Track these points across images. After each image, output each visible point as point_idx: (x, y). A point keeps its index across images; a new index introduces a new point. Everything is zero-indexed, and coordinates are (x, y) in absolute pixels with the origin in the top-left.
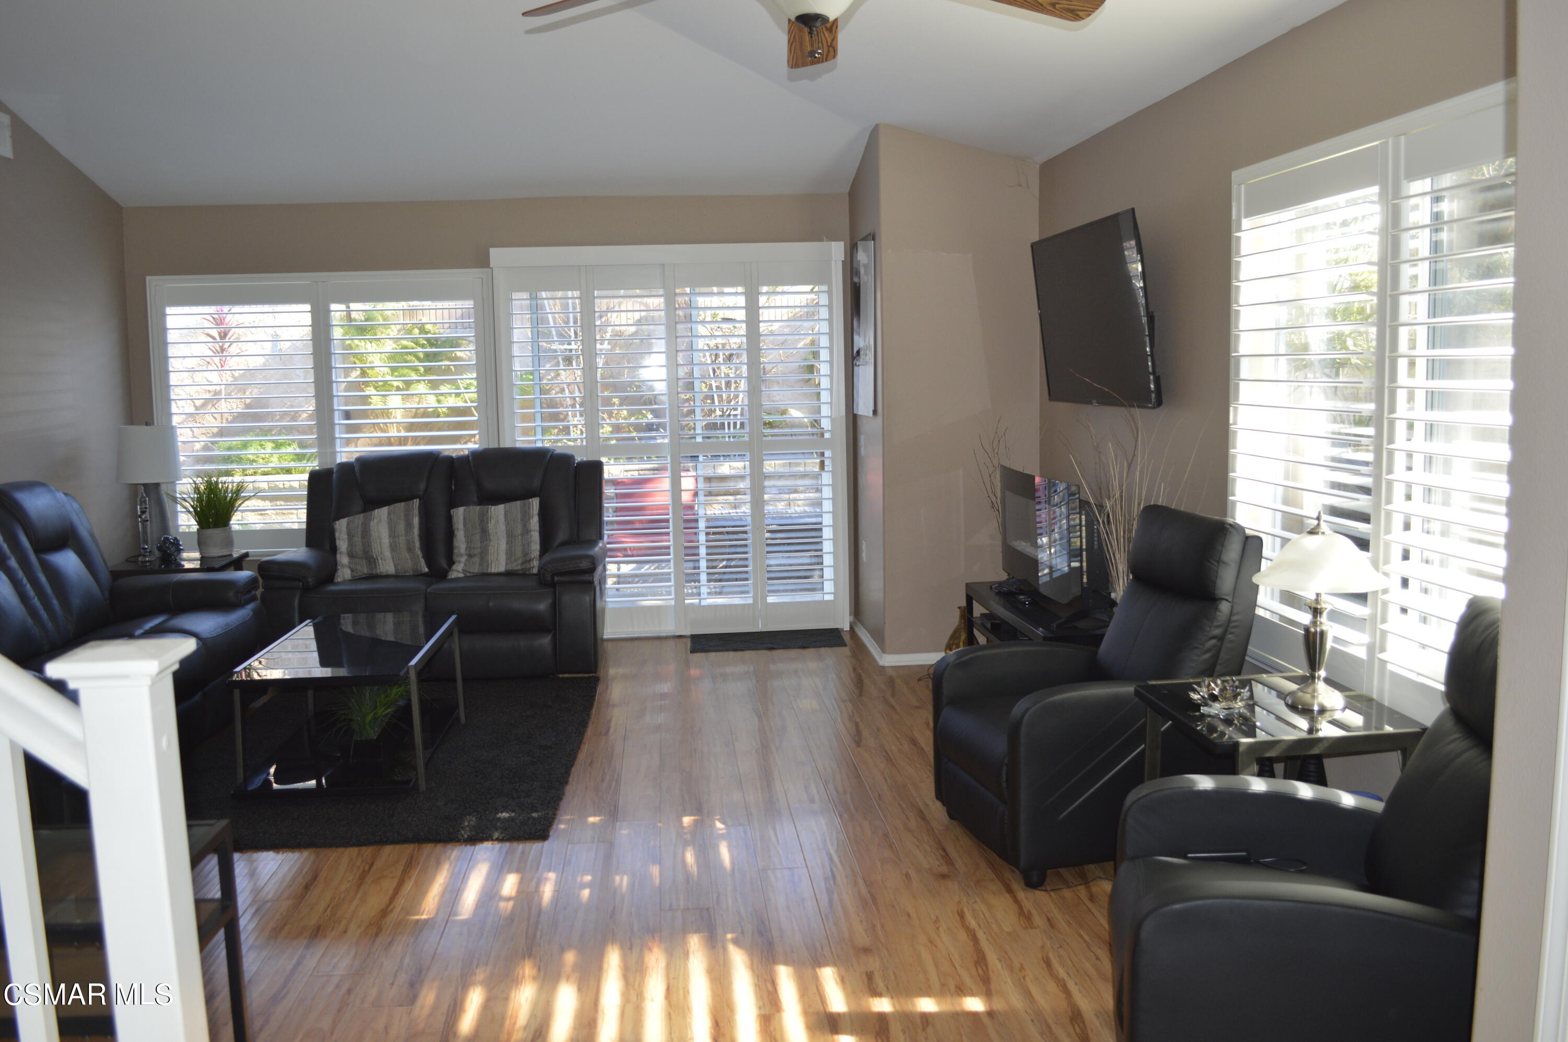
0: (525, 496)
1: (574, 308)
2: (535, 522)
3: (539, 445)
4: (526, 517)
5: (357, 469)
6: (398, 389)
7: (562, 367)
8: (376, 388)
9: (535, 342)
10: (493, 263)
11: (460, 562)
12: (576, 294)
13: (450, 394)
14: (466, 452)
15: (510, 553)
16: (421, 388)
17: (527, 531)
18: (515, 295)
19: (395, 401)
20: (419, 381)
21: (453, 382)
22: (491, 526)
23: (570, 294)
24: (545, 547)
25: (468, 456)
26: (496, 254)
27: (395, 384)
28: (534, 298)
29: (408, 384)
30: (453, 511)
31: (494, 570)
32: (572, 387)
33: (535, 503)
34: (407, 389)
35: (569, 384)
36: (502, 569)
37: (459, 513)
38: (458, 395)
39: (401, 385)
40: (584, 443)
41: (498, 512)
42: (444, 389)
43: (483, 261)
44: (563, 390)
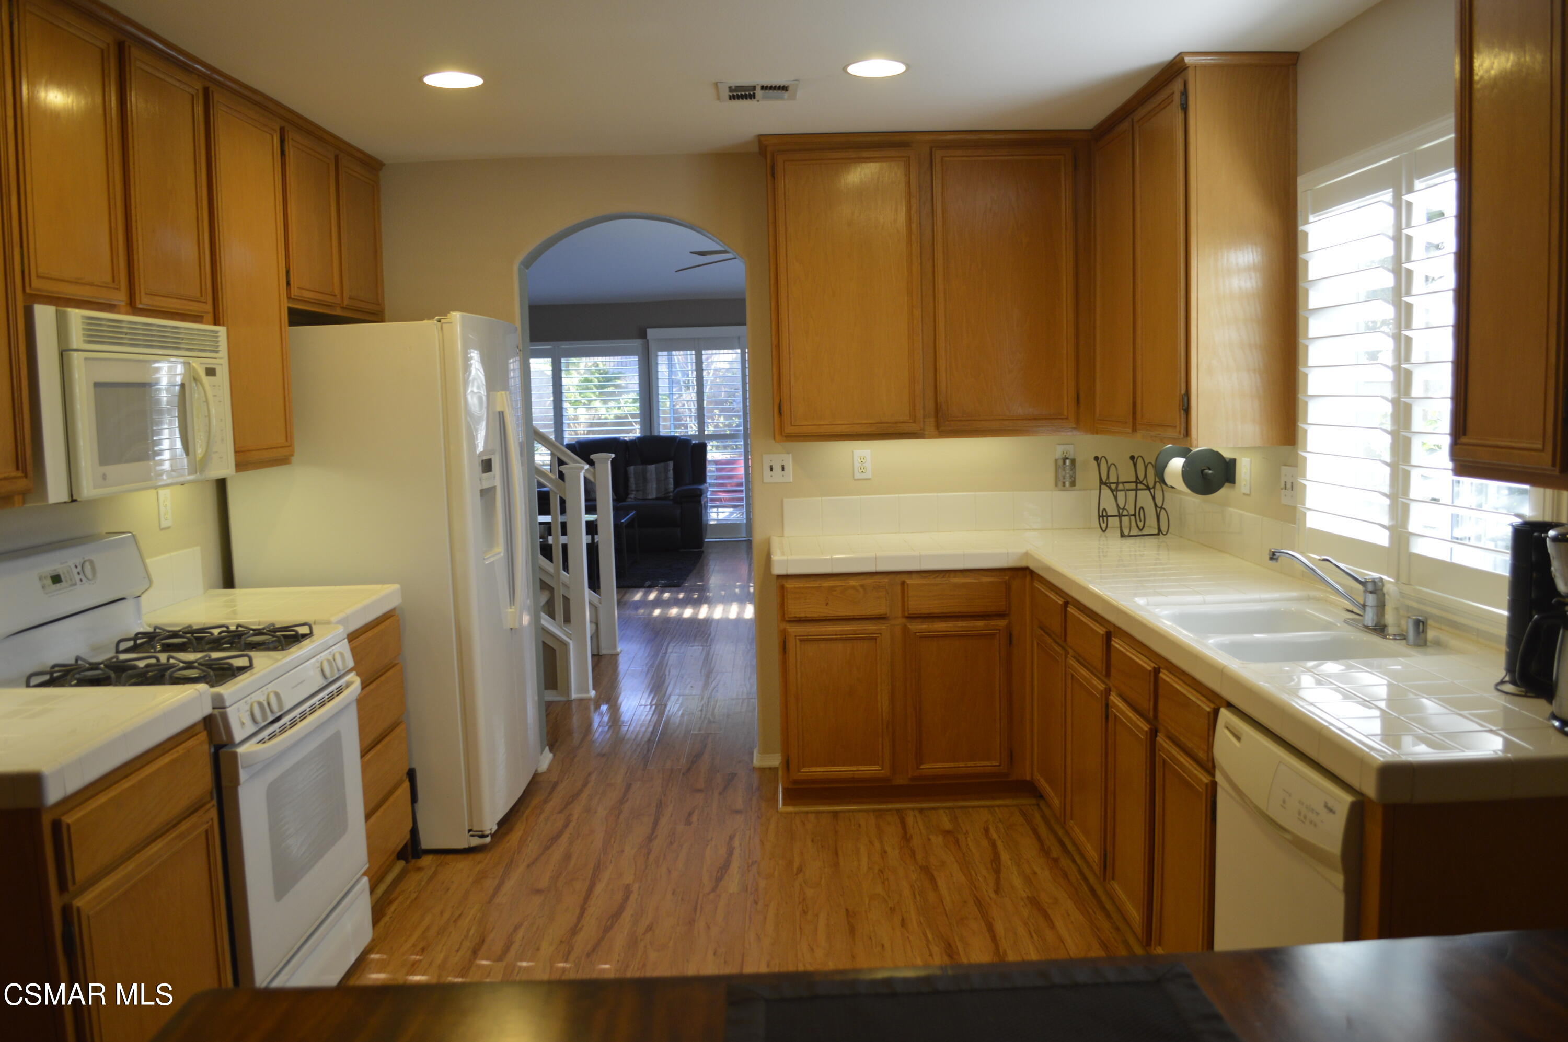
0: (666, 460)
1: (691, 360)
2: (671, 473)
3: (672, 434)
4: (667, 471)
5: (577, 446)
6: (584, 404)
7: (683, 392)
8: (570, 404)
9: (670, 379)
10: (649, 337)
11: (632, 494)
12: (693, 352)
13: (615, 407)
14: (634, 438)
15: (658, 489)
16: (597, 404)
17: (667, 478)
18: (660, 353)
19: (582, 411)
20: (596, 400)
21: (618, 401)
22: (648, 475)
23: (689, 352)
24: (677, 484)
25: (635, 440)
26: (651, 333)
27: (583, 401)
28: (670, 355)
29: (590, 401)
30: (628, 468)
31: (650, 497)
32: (689, 403)
33: (671, 464)
34: (589, 405)
35: (688, 401)
36: (654, 497)
37: (632, 469)
38: (619, 408)
39: (586, 402)
40: (697, 433)
41: (652, 468)
42: (612, 404)
43: (643, 335)
44: (684, 405)
